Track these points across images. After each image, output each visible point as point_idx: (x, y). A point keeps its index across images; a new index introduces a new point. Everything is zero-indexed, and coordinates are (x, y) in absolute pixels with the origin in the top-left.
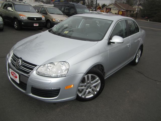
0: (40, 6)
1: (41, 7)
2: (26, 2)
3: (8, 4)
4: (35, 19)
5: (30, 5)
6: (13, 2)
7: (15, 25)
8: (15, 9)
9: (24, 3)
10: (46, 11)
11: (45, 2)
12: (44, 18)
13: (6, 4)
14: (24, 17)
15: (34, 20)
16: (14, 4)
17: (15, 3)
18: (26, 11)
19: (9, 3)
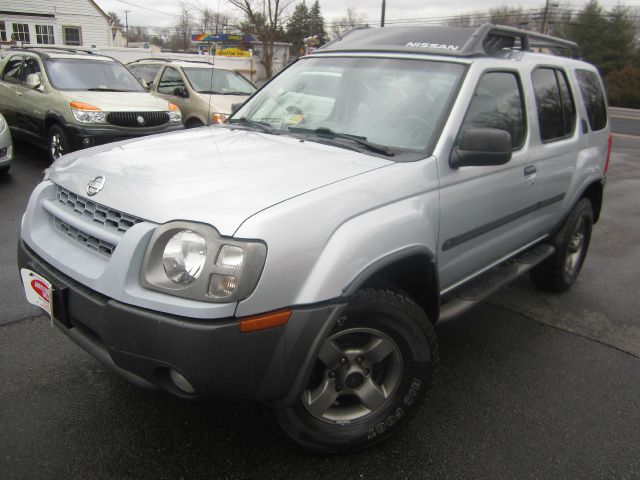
0: (156, 62)
1: (157, 67)
2: (94, 46)
3: (20, 58)
4: (140, 119)
5: (117, 61)
6: (41, 51)
7: (53, 150)
8: (50, 82)
9: (90, 53)
10: (181, 81)
11: (165, 41)
12: (179, 113)
13: (14, 59)
14: (94, 113)
15: (137, 124)
16: (46, 59)
17: (52, 56)
18: (101, 87)
19: (25, 57)
